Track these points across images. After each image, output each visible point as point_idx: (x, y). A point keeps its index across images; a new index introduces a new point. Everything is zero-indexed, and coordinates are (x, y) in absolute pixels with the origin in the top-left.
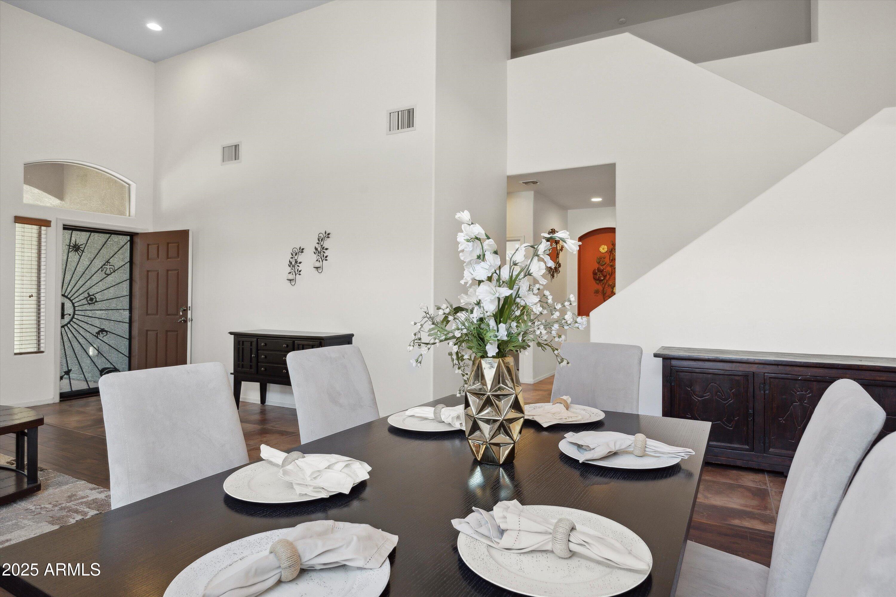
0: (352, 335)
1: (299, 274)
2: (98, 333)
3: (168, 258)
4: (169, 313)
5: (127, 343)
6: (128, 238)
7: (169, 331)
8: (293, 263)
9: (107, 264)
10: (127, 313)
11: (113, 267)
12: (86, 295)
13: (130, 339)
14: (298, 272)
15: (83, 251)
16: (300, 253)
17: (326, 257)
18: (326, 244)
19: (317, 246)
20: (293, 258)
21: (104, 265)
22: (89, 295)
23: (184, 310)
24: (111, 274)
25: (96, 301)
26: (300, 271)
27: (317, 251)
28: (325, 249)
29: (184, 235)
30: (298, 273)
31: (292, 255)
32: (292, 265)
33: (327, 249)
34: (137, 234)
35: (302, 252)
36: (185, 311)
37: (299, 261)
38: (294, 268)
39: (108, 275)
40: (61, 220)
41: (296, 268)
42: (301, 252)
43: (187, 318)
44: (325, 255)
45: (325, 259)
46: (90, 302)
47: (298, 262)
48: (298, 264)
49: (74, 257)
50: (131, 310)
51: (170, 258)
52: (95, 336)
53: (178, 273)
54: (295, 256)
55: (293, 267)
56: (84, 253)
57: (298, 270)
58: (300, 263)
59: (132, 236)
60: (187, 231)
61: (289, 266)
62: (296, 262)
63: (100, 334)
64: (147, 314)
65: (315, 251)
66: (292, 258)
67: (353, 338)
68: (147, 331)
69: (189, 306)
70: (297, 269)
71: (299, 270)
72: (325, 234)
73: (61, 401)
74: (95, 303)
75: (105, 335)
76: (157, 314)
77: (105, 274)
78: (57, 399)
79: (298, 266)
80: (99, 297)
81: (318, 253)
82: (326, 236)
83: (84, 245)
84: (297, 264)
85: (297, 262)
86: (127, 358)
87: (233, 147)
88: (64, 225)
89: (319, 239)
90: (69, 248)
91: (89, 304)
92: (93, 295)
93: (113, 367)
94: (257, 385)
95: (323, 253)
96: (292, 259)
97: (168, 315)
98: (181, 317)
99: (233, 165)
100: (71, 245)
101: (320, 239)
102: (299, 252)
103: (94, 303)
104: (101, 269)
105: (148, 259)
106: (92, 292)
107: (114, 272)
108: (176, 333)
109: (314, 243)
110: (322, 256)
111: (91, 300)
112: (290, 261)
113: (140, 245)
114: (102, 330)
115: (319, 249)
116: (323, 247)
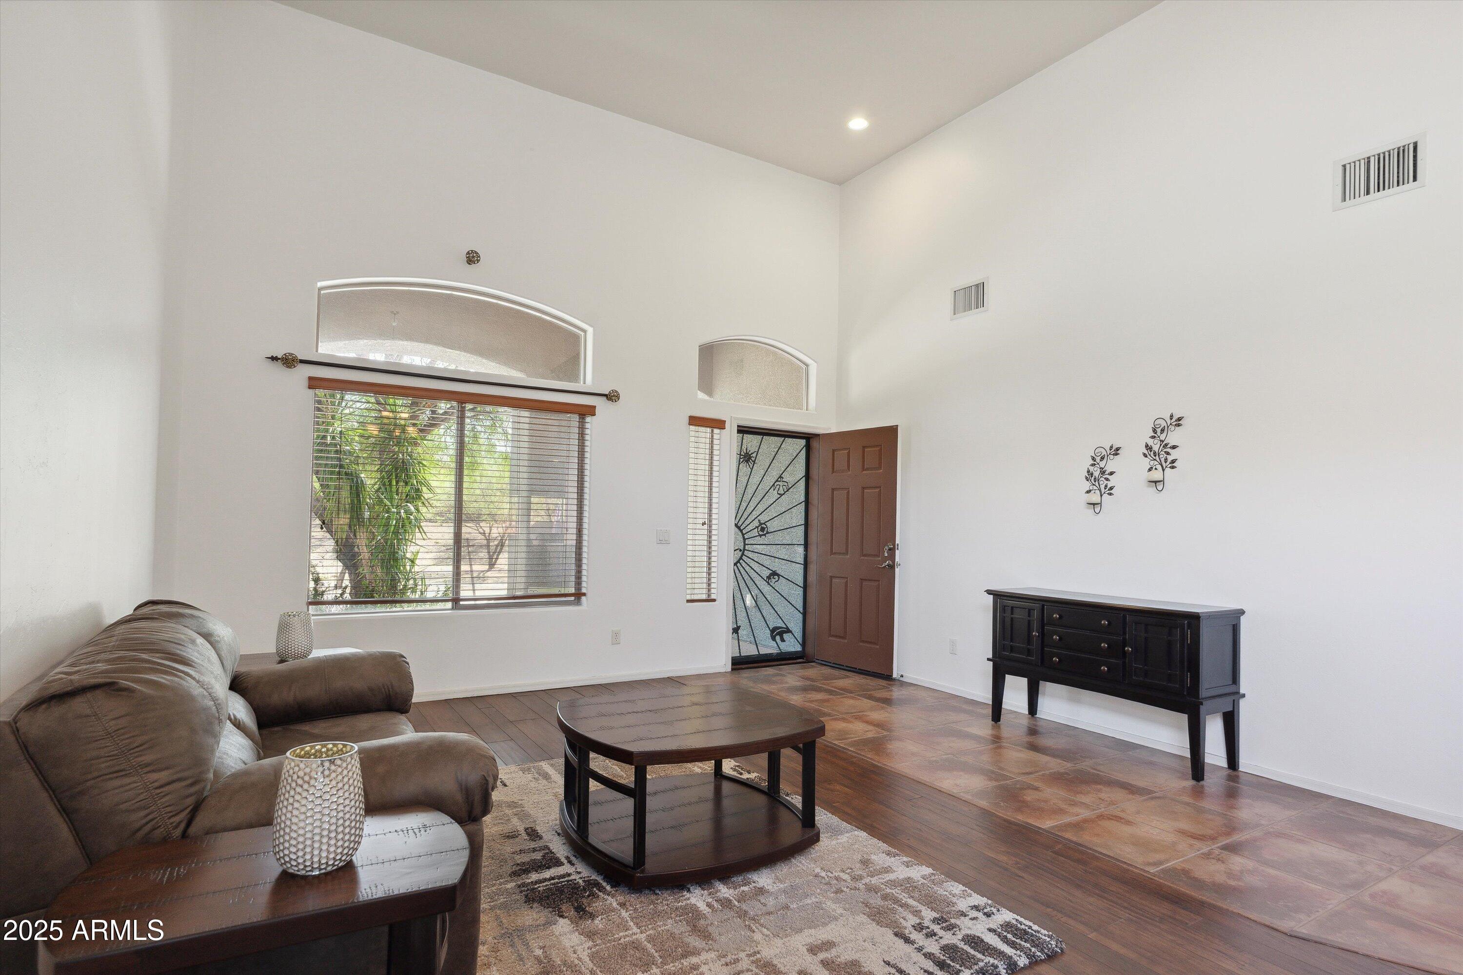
0: (1242, 612)
1: (1108, 494)
2: (769, 577)
3: (864, 469)
4: (864, 553)
5: (800, 591)
6: (803, 442)
7: (866, 580)
8: (1097, 474)
9: (779, 480)
10: (801, 550)
11: (786, 484)
12: (756, 523)
13: (805, 588)
14: (1107, 489)
15: (754, 462)
16: (1112, 457)
17: (1173, 461)
18: (1172, 438)
19: (1151, 442)
20: (1095, 464)
21: (777, 481)
22: (761, 524)
23: (890, 549)
24: (784, 494)
25: (768, 533)
26: (1111, 488)
27: (1151, 451)
28: (1170, 448)
29: (889, 434)
30: (1107, 492)
31: (1093, 459)
32: (1093, 478)
33: (1174, 447)
34: (817, 436)
35: (1117, 454)
36: (892, 551)
37: (1109, 469)
38: (1097, 482)
39: (781, 495)
40: (736, 419)
41: (1101, 483)
42: (1113, 455)
43: (894, 561)
44: (1170, 458)
45: (1170, 465)
46: (761, 533)
47: (1107, 473)
48: (1107, 476)
49: (745, 469)
50: (806, 545)
51: (868, 469)
52: (766, 581)
53: (880, 493)
54: (1101, 461)
55: (1095, 481)
56: (755, 465)
57: (1106, 486)
58: (1111, 473)
59: (809, 438)
60: (895, 427)
61: (1088, 480)
62: (1103, 472)
63: (771, 579)
64: (832, 553)
65: (1146, 452)
66: (1093, 465)
67: (1243, 619)
68: (831, 577)
69: (897, 543)
70: (1104, 485)
71: (1109, 487)
72: (1171, 419)
73: (732, 669)
74: (767, 535)
75: (777, 579)
76: (847, 553)
77: (778, 494)
78: (729, 668)
79: (1107, 479)
80: (772, 526)
81: (1152, 455)
82: (1174, 424)
83: (755, 453)
84: (1105, 477)
85: (1105, 472)
86: (801, 616)
87: (973, 288)
88: (738, 426)
89: (1155, 430)
90: (740, 458)
91: (761, 536)
92: (764, 524)
93: (785, 626)
94: (1024, 681)
95: (1165, 455)
96: (1093, 467)
97: (865, 555)
98: (886, 559)
99: (973, 319)
100: (742, 453)
101: (1159, 430)
102: (1110, 454)
103: (765, 535)
104: (773, 488)
105: (833, 472)
106: (763, 518)
107: (788, 491)
108: (877, 583)
109: (1145, 435)
110: (1163, 460)
111: (763, 529)
112: (1088, 471)
113: (821, 452)
114: (774, 574)
115: (1156, 448)
116: (1164, 443)
